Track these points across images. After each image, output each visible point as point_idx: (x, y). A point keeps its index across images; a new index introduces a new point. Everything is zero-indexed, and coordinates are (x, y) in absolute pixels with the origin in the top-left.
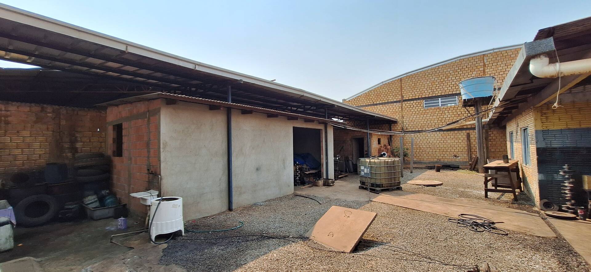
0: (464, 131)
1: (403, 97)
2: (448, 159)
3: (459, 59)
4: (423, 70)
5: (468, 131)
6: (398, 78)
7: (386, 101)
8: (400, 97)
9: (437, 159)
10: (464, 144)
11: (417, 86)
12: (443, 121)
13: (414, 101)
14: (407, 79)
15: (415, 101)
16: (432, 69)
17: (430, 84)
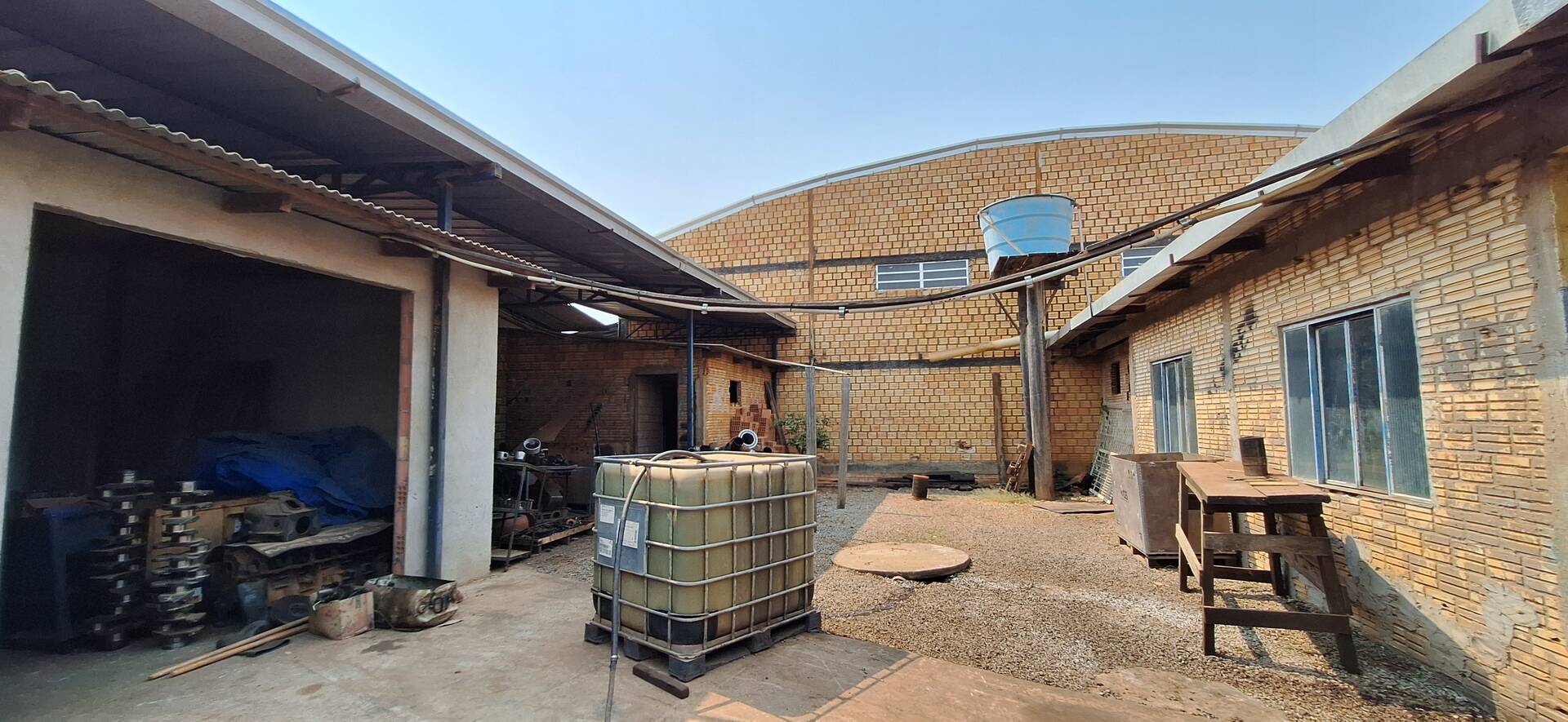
0: (986, 369)
1: (814, 250)
2: (943, 455)
3: (974, 148)
4: (876, 170)
5: (995, 369)
6: (800, 190)
7: (764, 262)
8: (806, 251)
9: (912, 454)
10: (984, 408)
11: (857, 220)
12: (930, 335)
13: (846, 265)
14: (828, 196)
15: (851, 268)
16: (900, 171)
17: (894, 217)
